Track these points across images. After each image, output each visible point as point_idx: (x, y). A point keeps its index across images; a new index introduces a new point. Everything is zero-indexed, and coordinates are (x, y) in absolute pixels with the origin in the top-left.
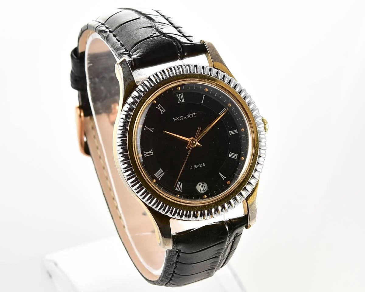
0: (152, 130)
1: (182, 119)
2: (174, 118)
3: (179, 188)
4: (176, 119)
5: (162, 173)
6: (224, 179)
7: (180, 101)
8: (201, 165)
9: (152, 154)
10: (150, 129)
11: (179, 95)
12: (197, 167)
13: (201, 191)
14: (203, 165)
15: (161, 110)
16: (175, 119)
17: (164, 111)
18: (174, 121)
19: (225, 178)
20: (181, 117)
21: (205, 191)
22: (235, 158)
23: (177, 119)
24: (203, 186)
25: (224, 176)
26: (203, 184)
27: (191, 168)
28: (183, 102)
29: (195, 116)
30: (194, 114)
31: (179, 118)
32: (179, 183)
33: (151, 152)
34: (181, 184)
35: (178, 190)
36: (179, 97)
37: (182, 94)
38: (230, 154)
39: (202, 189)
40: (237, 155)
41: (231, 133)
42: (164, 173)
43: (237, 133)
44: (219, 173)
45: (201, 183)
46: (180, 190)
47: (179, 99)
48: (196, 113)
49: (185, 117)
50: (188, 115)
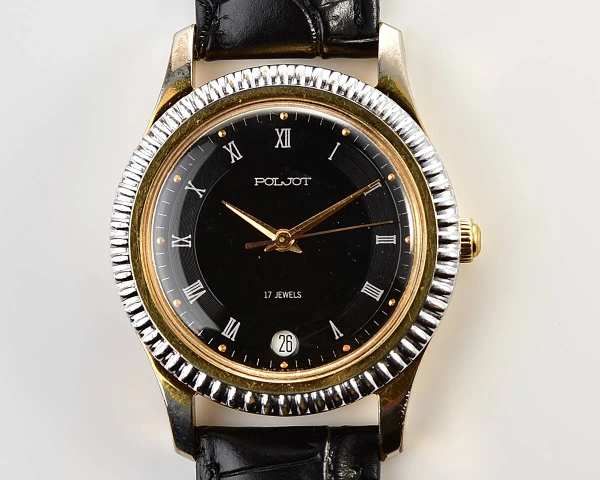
0: (201, 192)
1: (275, 185)
2: (256, 179)
3: (230, 332)
4: (262, 180)
5: (201, 290)
6: (337, 338)
7: (280, 145)
8: (293, 294)
9: (188, 244)
10: (198, 190)
11: (282, 130)
12: (282, 296)
13: (280, 351)
14: (296, 295)
15: (232, 154)
16: (258, 180)
17: (238, 159)
18: (256, 185)
19: (342, 335)
20: (272, 179)
21: (290, 353)
22: (375, 297)
23: (265, 181)
24: (287, 342)
25: (338, 332)
26: (289, 337)
27: (268, 296)
28: (286, 147)
29: (306, 184)
30: (304, 180)
31: (269, 182)
32: (232, 320)
33: (187, 239)
34: (235, 324)
35: (227, 336)
36: (280, 136)
37: (289, 129)
38: (365, 285)
39: (284, 348)
40: (383, 291)
41: (379, 240)
42: (205, 291)
43: (395, 243)
44: (330, 322)
45: (286, 333)
46: (232, 337)
47: (280, 140)
48: (310, 179)
49: (282, 182)
50: (291, 179)
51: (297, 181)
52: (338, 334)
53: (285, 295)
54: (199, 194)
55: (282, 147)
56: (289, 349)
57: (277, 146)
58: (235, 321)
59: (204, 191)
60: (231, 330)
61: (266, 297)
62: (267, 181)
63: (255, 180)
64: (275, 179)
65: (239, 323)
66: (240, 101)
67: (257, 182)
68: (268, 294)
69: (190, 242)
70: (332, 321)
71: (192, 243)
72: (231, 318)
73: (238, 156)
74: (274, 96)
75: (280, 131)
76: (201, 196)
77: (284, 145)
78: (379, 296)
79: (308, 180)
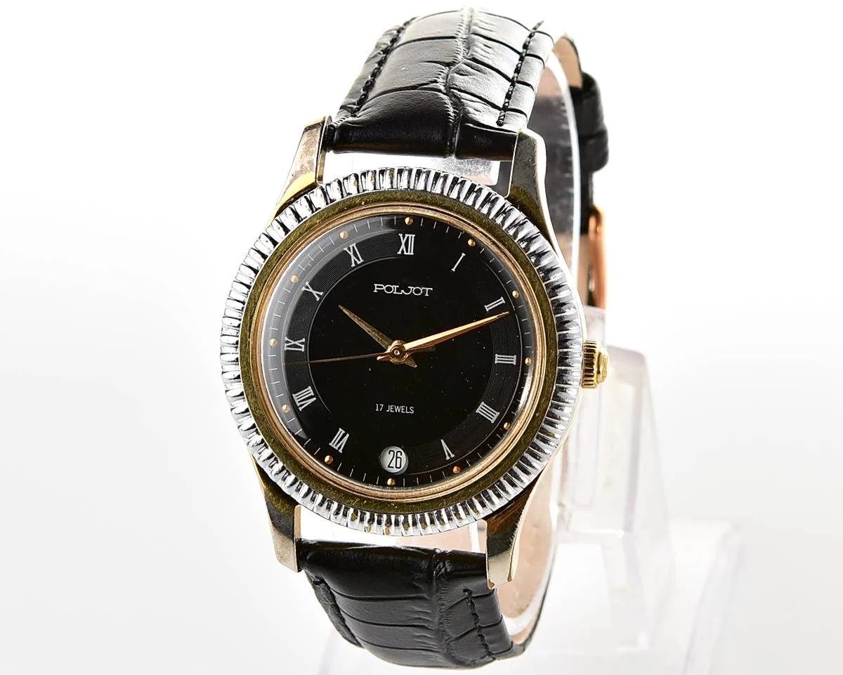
0: (318, 295)
1: (395, 293)
2: (376, 285)
3: (338, 443)
4: (382, 287)
5: (312, 397)
6: (448, 458)
7: (403, 251)
8: (405, 408)
9: (301, 348)
10: (315, 293)
11: (407, 235)
12: (394, 410)
13: (389, 467)
14: (409, 410)
15: (353, 258)
16: (378, 287)
17: (359, 263)
18: (375, 291)
19: (453, 456)
20: (392, 287)
21: (399, 470)
22: (490, 420)
23: (384, 288)
24: (397, 458)
25: (449, 452)
26: (399, 454)
27: (379, 409)
28: (409, 253)
29: (427, 295)
31: (389, 289)
32: (341, 431)
33: (300, 343)
34: (344, 435)
35: (335, 447)
36: (403, 242)
37: (414, 236)
38: (481, 406)
39: (393, 464)
40: (499, 413)
41: (498, 359)
42: (315, 399)
43: (515, 364)
44: (442, 441)
45: (396, 449)
46: (339, 448)
47: (403, 247)
48: (432, 289)
49: (402, 291)
50: (411, 288)
51: (417, 291)
52: (449, 455)
53: (397, 409)
54: (316, 296)
55: (405, 253)
56: (398, 466)
57: (400, 253)
58: (343, 432)
59: (321, 294)
60: (339, 441)
61: (377, 410)
62: (387, 289)
63: (374, 286)
64: (396, 287)
65: (348, 435)
66: (363, 203)
67: (376, 288)
68: (380, 407)
69: (303, 346)
71: (306, 348)
72: (340, 429)
73: (359, 260)
74: (398, 201)
75: (404, 237)
76: (318, 299)
77: (407, 252)
78: (495, 418)
79: (429, 290)
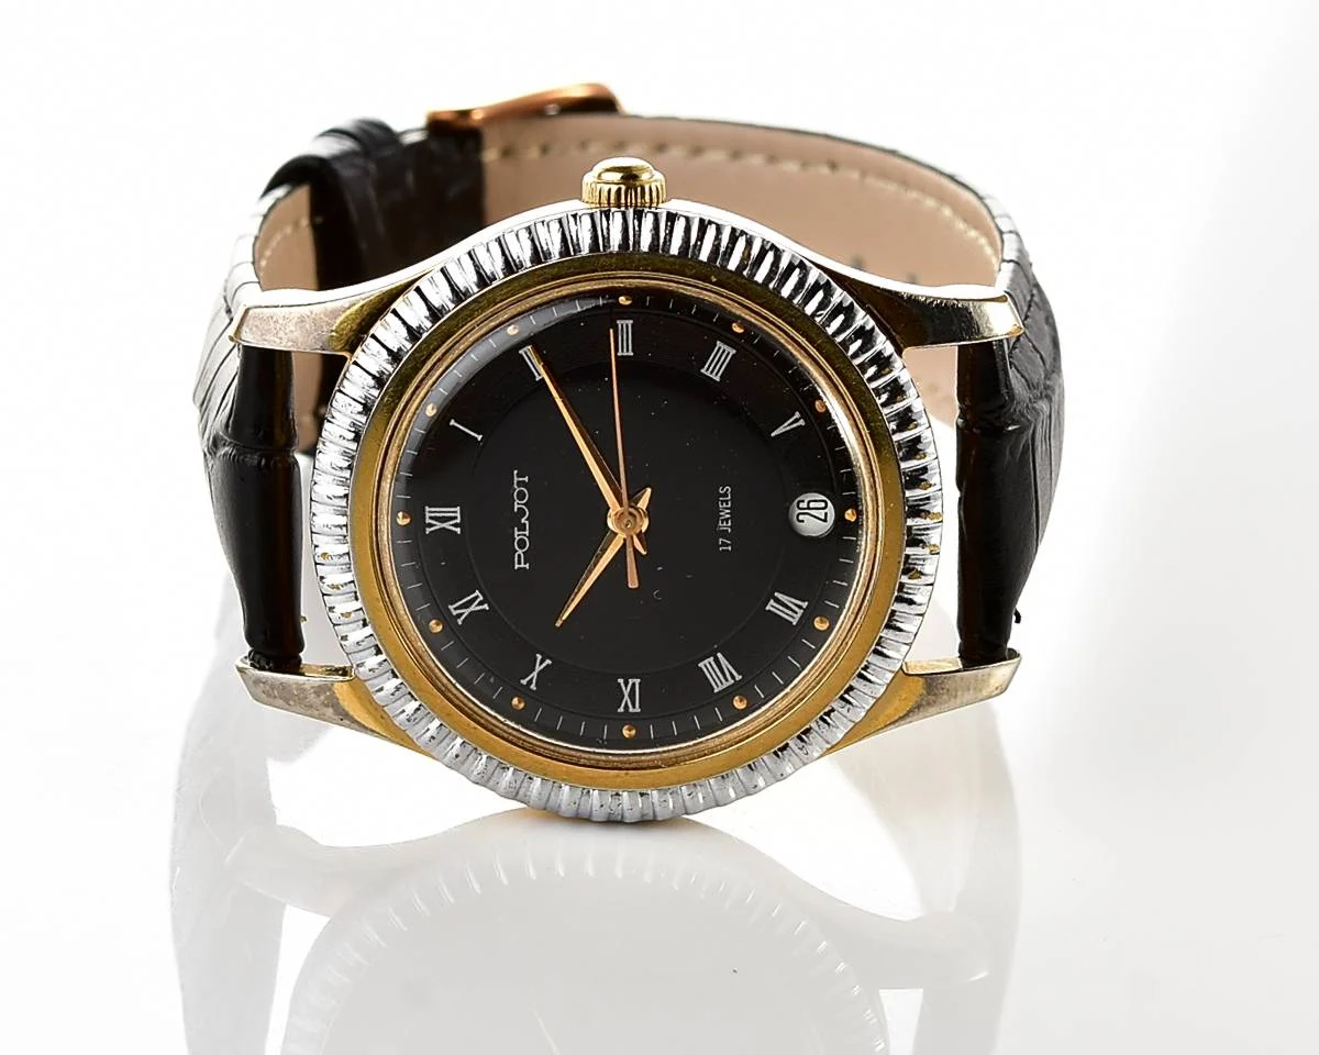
0: (542, 662)
1: (527, 533)
2: (517, 566)
3: (792, 610)
4: (519, 556)
5: (717, 661)
6: (802, 422)
7: (456, 525)
8: (722, 502)
9: (634, 684)
10: (538, 668)
11: (428, 521)
12: (727, 520)
13: (825, 520)
14: (725, 495)
15: (473, 608)
16: (519, 563)
17: (481, 598)
18: (527, 566)
19: (797, 415)
20: (517, 538)
21: (830, 504)
22: (730, 356)
23: (520, 552)
24: (809, 508)
25: (791, 420)
26: (801, 505)
27: (728, 545)
28: (458, 515)
29: (526, 479)
30: (518, 482)
31: (522, 544)
32: (771, 606)
33: (626, 686)
34: (777, 601)
35: (799, 615)
36: (439, 525)
37: (427, 509)
38: (708, 374)
39: (821, 514)
40: (718, 342)
41: (625, 350)
42: (719, 655)
43: (631, 322)
44: (773, 434)
45: (794, 510)
46: (800, 607)
47: (448, 525)
48: (516, 472)
49: (523, 521)
50: (516, 507)
51: (521, 496)
52: (796, 420)
53: (726, 514)
54: (544, 665)
55: (458, 521)
56: (823, 505)
57: (458, 530)
58: (772, 602)
59: (539, 656)
60: (789, 608)
61: (730, 548)
62: (520, 548)
63: (519, 569)
64: (516, 533)
65: (777, 593)
67: (522, 566)
68: (724, 544)
69: (631, 681)
70: (773, 431)
71: (633, 676)
72: (768, 608)
73: (477, 597)
75: (431, 525)
76: (548, 662)
77: (455, 518)
78: (728, 349)
79: (518, 476)
